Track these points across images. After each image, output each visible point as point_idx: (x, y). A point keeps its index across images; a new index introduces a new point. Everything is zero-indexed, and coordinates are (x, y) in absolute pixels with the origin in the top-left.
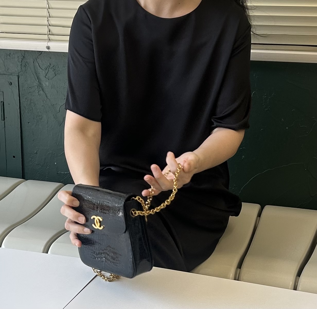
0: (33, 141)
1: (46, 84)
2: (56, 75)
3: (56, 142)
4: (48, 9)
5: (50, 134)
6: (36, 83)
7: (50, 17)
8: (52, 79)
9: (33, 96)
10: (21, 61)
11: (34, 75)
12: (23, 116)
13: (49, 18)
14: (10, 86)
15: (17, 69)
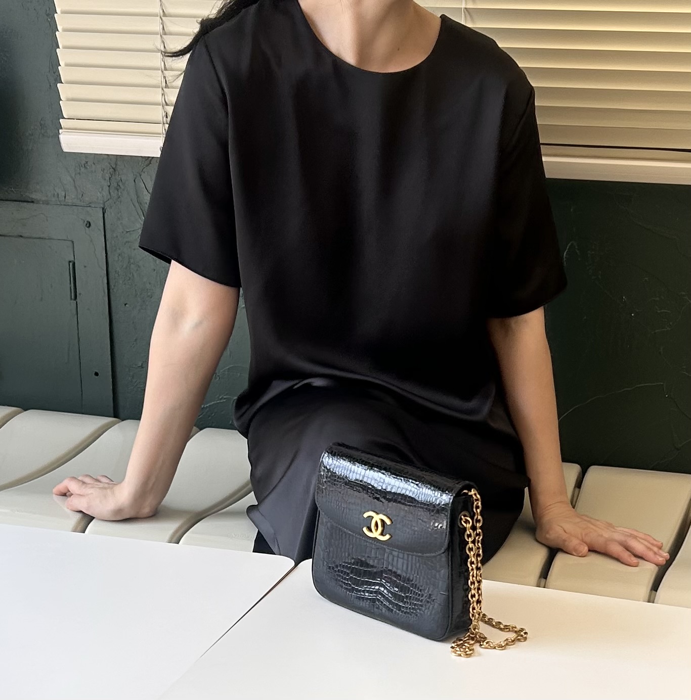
0: (135, 343)
4: (164, 72)
7: (166, 86)
9: (134, 249)
10: (110, 178)
12: (115, 290)
13: (165, 89)
14: (87, 228)
15: (101, 195)
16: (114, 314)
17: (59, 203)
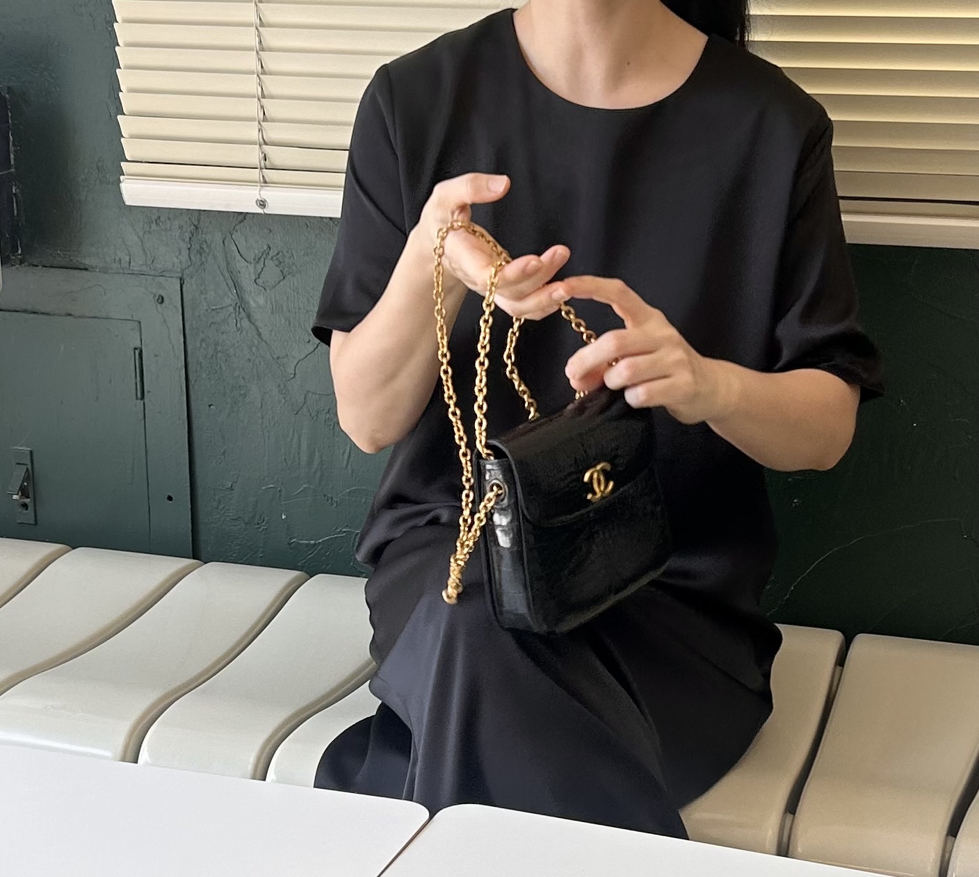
0: (223, 457)
1: (257, 301)
2: (284, 278)
3: (285, 459)
4: (262, 100)
5: (269, 438)
6: (230, 299)
7: (265, 120)
8: (274, 287)
9: (223, 333)
10: (190, 238)
11: (224, 276)
12: (196, 387)
13: (262, 123)
14: (159, 305)
15: (179, 261)
16: (194, 419)
17: (122, 272)
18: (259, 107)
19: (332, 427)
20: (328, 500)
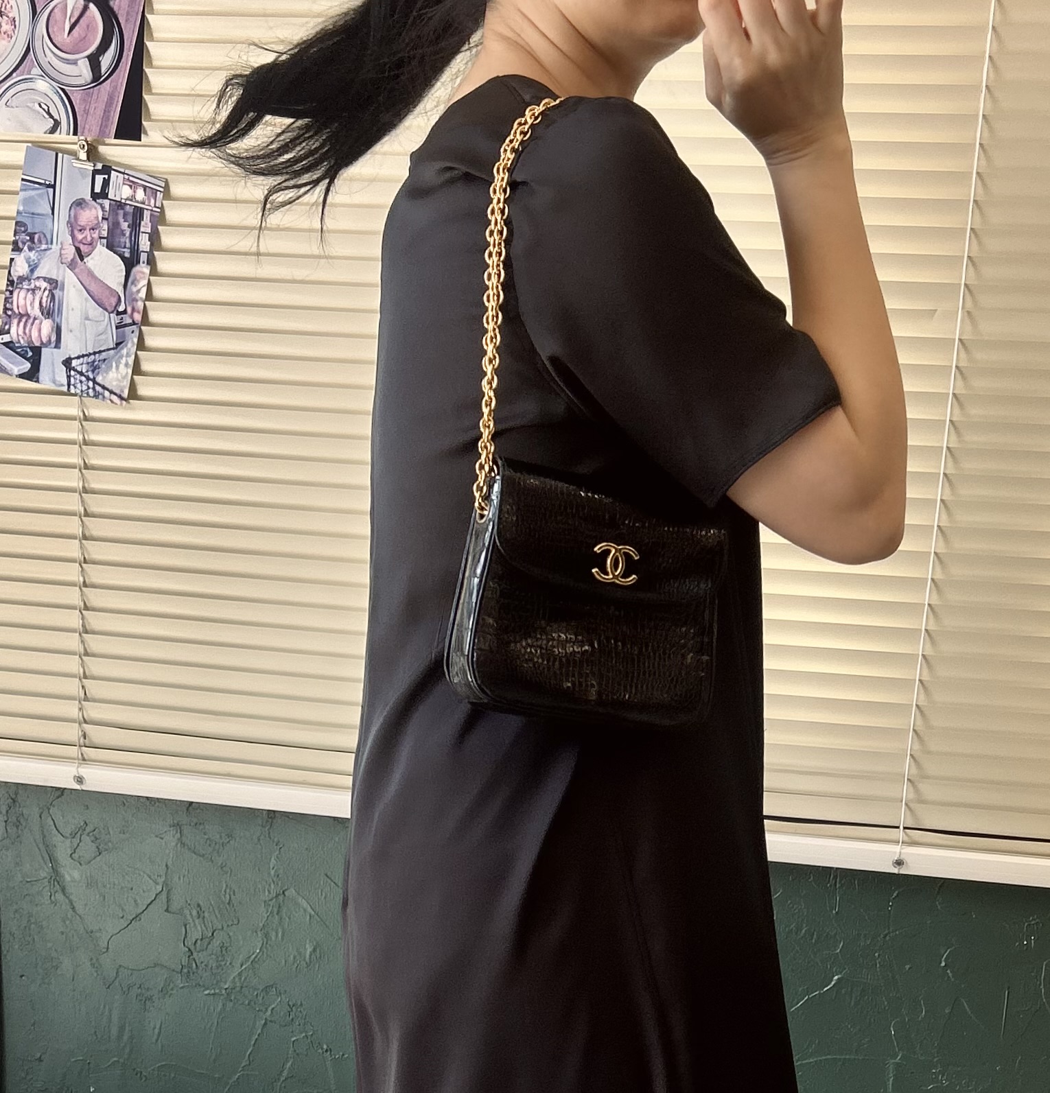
0: (33, 1027)
1: (72, 874)
2: (100, 854)
3: (95, 1032)
4: (84, 680)
5: (80, 1010)
6: (44, 873)
7: (86, 699)
8: (90, 862)
9: (37, 905)
10: (7, 812)
11: (40, 849)
12: (8, 957)
13: (83, 702)
16: (5, 989)
18: (81, 688)
19: (143, 1002)
20: (137, 1074)
